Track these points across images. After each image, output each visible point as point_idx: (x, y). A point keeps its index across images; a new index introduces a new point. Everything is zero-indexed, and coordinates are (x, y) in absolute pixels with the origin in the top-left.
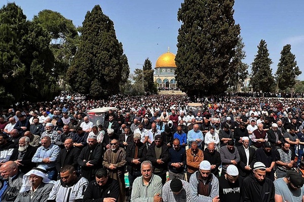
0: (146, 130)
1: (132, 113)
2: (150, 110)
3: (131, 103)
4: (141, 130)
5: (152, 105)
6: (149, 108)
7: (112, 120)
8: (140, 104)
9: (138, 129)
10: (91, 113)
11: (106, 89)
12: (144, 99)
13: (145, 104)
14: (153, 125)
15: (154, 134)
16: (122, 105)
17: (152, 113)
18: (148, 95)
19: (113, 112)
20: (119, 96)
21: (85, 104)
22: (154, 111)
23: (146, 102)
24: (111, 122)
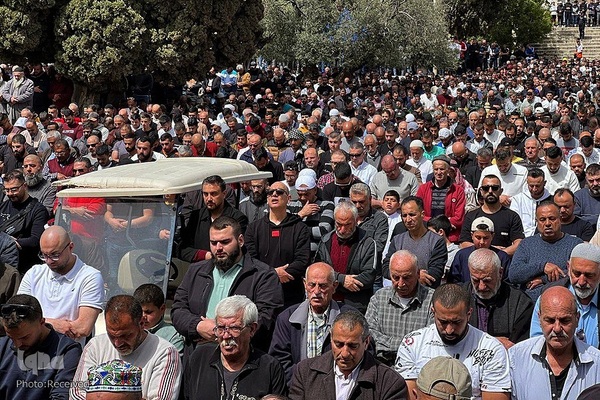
0: (488, 342)
1: (368, 210)
2: (507, 189)
3: (354, 134)
4: (453, 340)
5: (515, 142)
6: (493, 169)
7: (233, 257)
8: (417, 134)
9: (431, 332)
10: (76, 201)
11: (167, 23)
12: (444, 98)
13: (462, 132)
14: (553, 300)
15: (557, 383)
16: (282, 145)
17: (523, 204)
18: (473, 61)
19: (230, 192)
20: (255, 73)
21: (34, 133)
22: (538, 192)
23: (463, 123)
24: (225, 268)
